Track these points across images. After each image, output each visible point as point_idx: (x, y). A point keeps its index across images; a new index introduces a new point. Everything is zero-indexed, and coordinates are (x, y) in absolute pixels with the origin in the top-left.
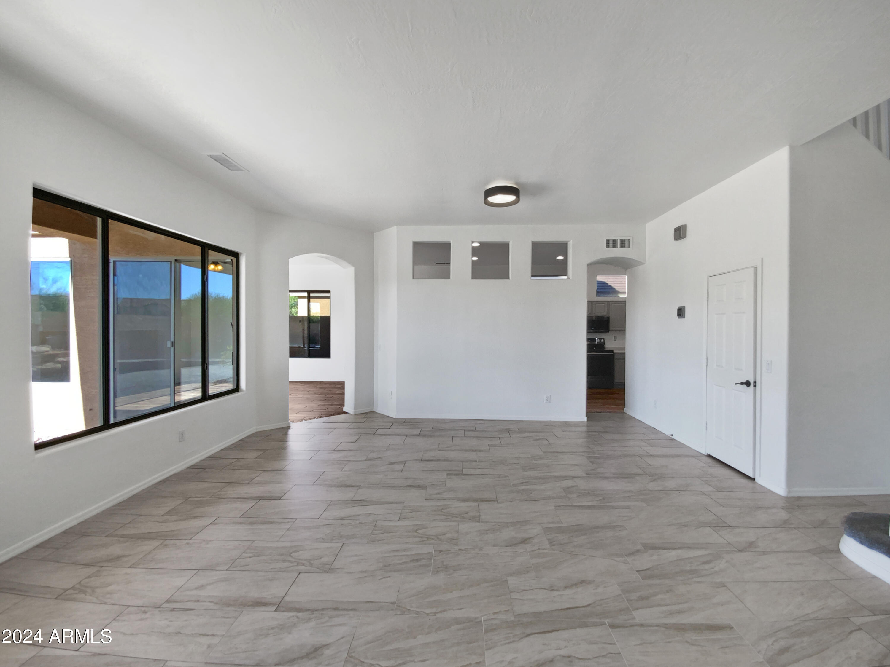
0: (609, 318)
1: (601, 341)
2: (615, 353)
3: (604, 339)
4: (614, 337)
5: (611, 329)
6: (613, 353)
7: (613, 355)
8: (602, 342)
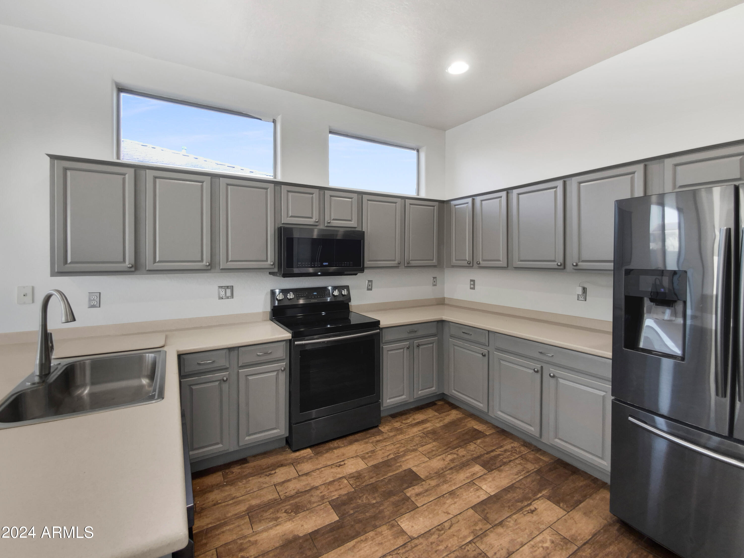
0: (362, 234)
1: (343, 293)
2: (382, 328)
3: (347, 287)
4: (367, 281)
5: (367, 263)
6: (379, 328)
7: (378, 334)
8: (343, 295)
